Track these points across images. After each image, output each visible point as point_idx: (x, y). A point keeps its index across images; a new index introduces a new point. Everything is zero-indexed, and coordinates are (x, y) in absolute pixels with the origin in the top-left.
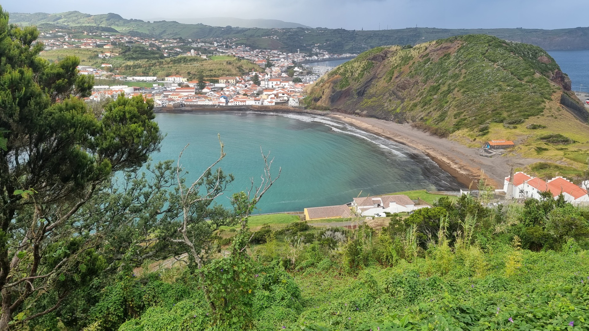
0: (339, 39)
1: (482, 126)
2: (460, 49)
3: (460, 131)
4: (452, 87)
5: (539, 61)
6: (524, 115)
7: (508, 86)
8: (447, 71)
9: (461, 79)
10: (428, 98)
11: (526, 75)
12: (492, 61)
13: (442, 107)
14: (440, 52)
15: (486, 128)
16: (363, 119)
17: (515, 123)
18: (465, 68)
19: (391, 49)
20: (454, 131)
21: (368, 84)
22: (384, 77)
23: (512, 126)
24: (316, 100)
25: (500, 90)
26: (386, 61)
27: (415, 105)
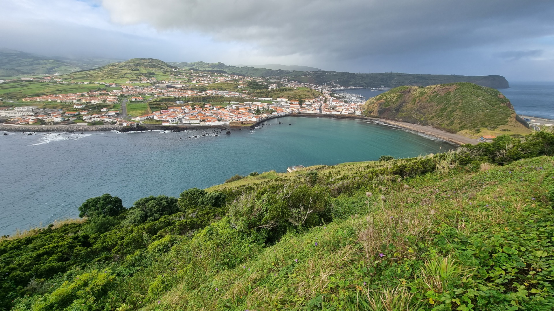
0: (346, 78)
1: (477, 129)
2: (456, 90)
3: (463, 131)
4: (455, 109)
5: (498, 97)
6: (498, 124)
7: (487, 109)
8: (450, 101)
9: (460, 105)
10: (440, 114)
11: (496, 105)
12: (477, 97)
13: (450, 119)
14: (444, 91)
15: (479, 130)
16: (400, 123)
17: (494, 128)
18: (462, 99)
19: (413, 88)
20: (460, 131)
21: (401, 105)
22: (410, 102)
23: (492, 129)
24: (371, 112)
25: (483, 111)
26: (410, 94)
27: (433, 117)
